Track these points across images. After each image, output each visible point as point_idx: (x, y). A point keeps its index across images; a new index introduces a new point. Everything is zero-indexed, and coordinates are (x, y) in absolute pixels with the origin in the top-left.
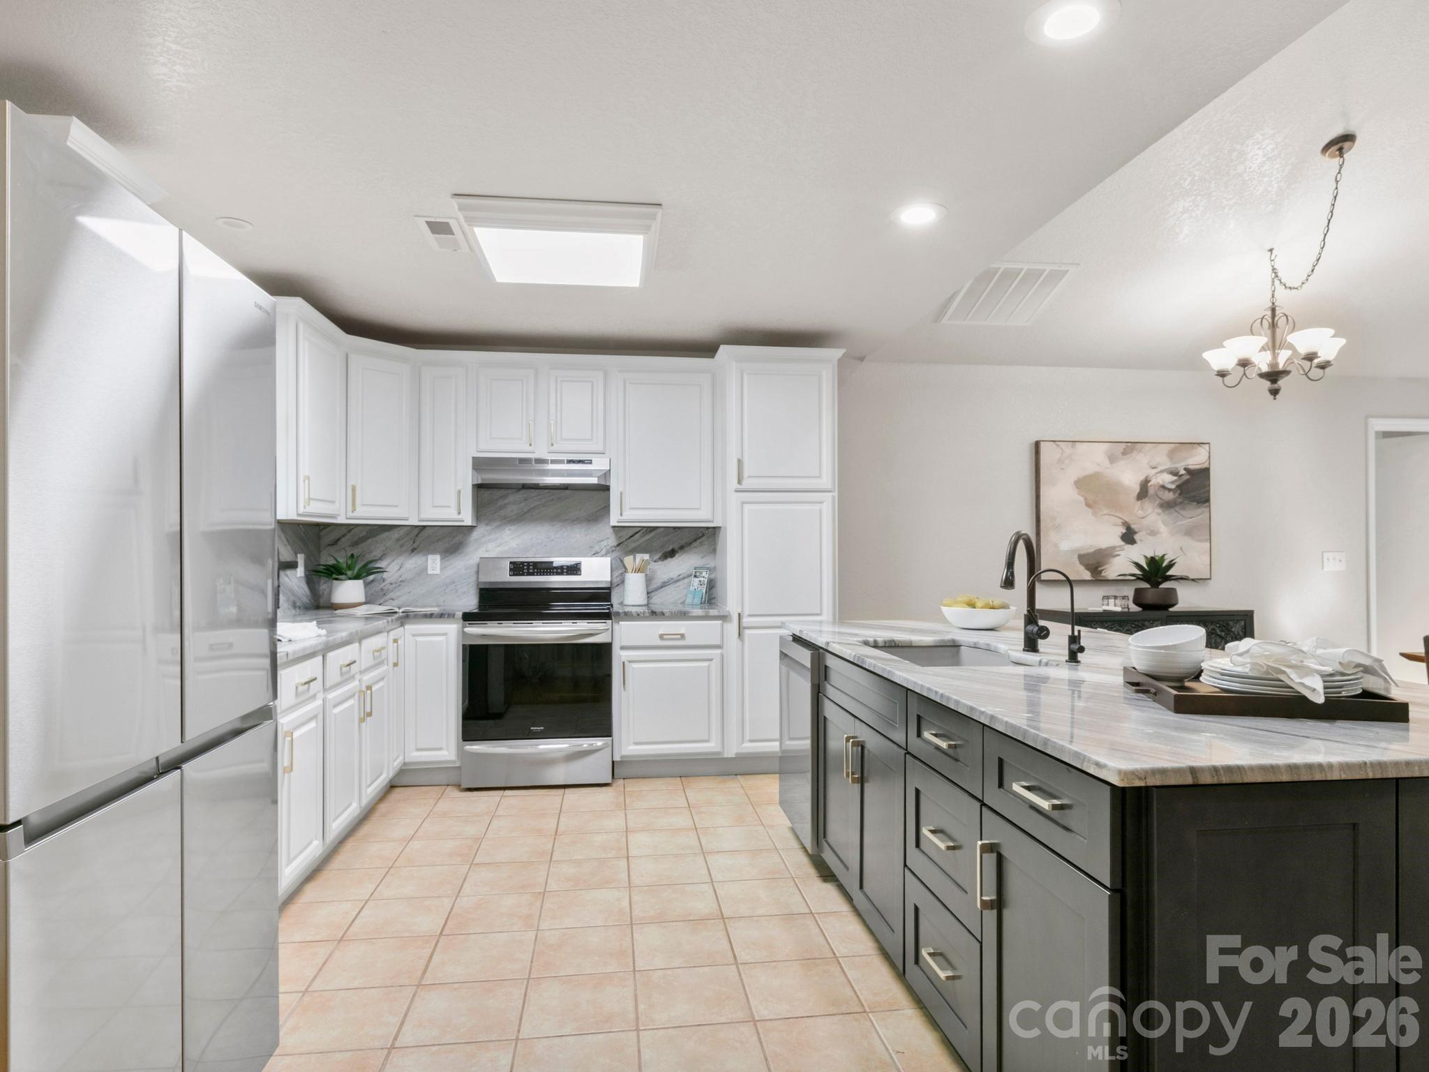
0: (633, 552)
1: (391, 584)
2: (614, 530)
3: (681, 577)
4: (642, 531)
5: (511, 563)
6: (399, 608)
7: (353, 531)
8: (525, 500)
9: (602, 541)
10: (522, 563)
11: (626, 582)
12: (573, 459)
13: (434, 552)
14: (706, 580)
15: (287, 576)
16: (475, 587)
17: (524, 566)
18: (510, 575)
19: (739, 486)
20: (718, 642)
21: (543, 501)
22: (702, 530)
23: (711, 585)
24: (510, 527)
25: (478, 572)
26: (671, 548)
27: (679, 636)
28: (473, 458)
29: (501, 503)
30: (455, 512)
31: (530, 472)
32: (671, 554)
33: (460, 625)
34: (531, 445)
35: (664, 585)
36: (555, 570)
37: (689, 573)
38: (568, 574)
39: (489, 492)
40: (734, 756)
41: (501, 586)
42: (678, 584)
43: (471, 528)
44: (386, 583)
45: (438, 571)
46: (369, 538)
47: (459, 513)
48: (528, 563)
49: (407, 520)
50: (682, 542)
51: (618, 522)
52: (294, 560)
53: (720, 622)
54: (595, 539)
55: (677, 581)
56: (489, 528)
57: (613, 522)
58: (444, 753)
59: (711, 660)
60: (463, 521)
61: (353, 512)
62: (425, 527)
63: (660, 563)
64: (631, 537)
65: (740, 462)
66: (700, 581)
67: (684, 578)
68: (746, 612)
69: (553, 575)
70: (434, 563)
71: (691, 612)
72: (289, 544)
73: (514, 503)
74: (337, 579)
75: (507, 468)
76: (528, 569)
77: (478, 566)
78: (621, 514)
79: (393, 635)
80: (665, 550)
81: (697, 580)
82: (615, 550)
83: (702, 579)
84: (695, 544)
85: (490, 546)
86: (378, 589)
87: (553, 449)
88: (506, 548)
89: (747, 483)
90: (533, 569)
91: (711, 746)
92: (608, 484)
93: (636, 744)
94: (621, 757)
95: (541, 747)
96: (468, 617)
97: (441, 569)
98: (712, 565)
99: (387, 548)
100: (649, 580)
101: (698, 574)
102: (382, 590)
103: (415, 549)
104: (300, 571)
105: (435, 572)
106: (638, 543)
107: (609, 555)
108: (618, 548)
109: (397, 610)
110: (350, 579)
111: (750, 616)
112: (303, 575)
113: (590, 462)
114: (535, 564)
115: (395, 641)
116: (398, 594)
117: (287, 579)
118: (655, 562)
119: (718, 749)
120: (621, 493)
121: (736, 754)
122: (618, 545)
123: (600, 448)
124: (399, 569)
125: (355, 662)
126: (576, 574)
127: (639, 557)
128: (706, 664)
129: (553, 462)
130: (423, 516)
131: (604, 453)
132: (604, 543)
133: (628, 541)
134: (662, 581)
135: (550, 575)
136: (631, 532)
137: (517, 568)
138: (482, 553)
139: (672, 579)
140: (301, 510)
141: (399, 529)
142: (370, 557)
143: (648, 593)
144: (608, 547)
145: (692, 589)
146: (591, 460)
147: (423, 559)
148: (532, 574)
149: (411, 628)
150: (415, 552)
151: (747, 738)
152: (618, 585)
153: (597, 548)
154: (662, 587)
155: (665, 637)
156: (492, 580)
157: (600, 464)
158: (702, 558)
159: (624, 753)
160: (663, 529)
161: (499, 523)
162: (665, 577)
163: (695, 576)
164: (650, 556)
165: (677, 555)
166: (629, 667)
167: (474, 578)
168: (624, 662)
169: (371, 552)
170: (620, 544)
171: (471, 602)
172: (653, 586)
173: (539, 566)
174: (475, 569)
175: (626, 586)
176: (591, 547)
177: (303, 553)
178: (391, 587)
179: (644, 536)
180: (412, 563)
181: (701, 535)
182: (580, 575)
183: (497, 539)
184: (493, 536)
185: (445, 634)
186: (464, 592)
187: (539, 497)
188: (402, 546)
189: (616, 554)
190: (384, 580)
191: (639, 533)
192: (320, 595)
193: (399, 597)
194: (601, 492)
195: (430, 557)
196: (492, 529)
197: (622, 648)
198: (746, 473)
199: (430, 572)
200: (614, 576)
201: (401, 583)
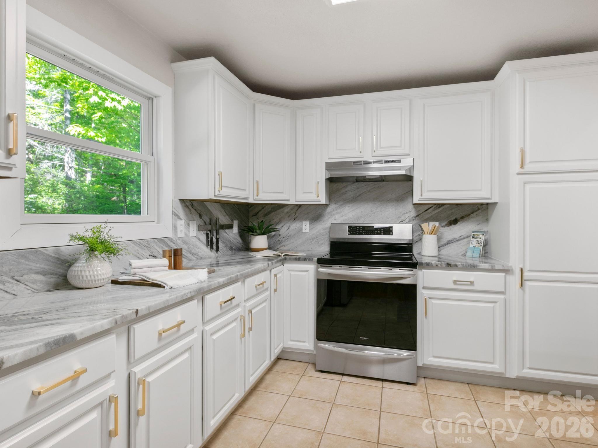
0: (427, 220)
1: (284, 237)
2: (414, 207)
3: (462, 237)
4: (434, 207)
5: (349, 227)
6: (282, 253)
7: (265, 208)
8: (358, 188)
9: (406, 213)
10: (356, 227)
11: (424, 240)
12: (388, 160)
13: (306, 220)
14: (483, 240)
15: (226, 233)
16: (328, 241)
17: (357, 228)
18: (348, 234)
19: (521, 170)
20: (502, 290)
21: (369, 189)
22: (478, 205)
23: (486, 244)
24: (349, 205)
25: (330, 232)
26: (454, 218)
27: (469, 283)
28: (326, 163)
29: (343, 191)
30: (316, 196)
31: (361, 169)
32: (455, 222)
33: (316, 266)
34: (361, 152)
35: (449, 242)
36: (376, 232)
37: (468, 234)
38: (384, 234)
39: (337, 184)
40: (515, 378)
41: (343, 241)
42: (459, 242)
43: (326, 206)
44: (281, 237)
45: (308, 231)
46: (272, 212)
47: (318, 196)
48: (360, 227)
49: (289, 201)
50: (463, 214)
51: (419, 200)
52: (230, 223)
53: (504, 274)
54: (402, 212)
55: (458, 240)
56: (336, 206)
57: (416, 201)
58: (306, 344)
59: (496, 302)
60: (320, 201)
61: (257, 196)
62: (301, 205)
63: (446, 228)
64: (426, 210)
65: (523, 152)
66: (478, 241)
67: (464, 238)
68: (527, 267)
69: (375, 234)
70: (306, 226)
71: (479, 266)
72: (227, 215)
73: (351, 189)
74: (253, 235)
75: (348, 168)
76: (359, 230)
77: (330, 228)
78: (421, 195)
79: (274, 271)
80: (450, 219)
81: (475, 240)
82: (415, 219)
83: (479, 240)
84: (472, 215)
85: (337, 216)
86: (277, 240)
87: (375, 154)
88: (346, 218)
89: (528, 167)
90: (363, 231)
91: (496, 367)
92: (412, 175)
93: (435, 357)
94: (423, 365)
95: (367, 352)
96: (321, 262)
97: (310, 230)
98: (485, 229)
99: (281, 217)
100: (439, 239)
101: (476, 236)
102: (279, 240)
103: (296, 218)
104: (235, 230)
105: (306, 231)
106: (430, 215)
107: (411, 222)
108: (417, 218)
109: (281, 254)
110: (259, 235)
111: (530, 271)
112: (237, 231)
113: (400, 161)
114: (364, 227)
115: (275, 275)
116: (287, 243)
117: (226, 234)
118: (443, 227)
119: (502, 370)
120: (422, 181)
121: (516, 376)
122: (418, 216)
123: (406, 151)
124: (288, 230)
125: (234, 298)
126: (390, 234)
127: (432, 224)
128: (492, 305)
129: (375, 162)
130: (298, 199)
131: (409, 155)
132: (408, 215)
133: (424, 213)
134: (448, 240)
135: (373, 234)
136: (426, 207)
137: (353, 230)
138: (332, 220)
139: (455, 239)
140: (217, 193)
141: (287, 206)
142: (272, 222)
143: (438, 248)
144: (410, 217)
145: (471, 246)
146: (400, 160)
147: (300, 223)
148: (362, 234)
149: (288, 266)
150: (296, 219)
151: (528, 365)
152: (417, 242)
153: (403, 218)
154: (448, 244)
155: (457, 282)
156: (338, 237)
157: (407, 162)
158: (478, 225)
159: (425, 362)
160: (448, 205)
161: (342, 203)
162: (450, 238)
163: (473, 237)
164: (439, 224)
165: (459, 223)
166: (430, 302)
167: (328, 235)
168: (426, 299)
169: (274, 219)
170: (419, 215)
171: (324, 250)
172: (442, 243)
173: (366, 229)
174: (328, 230)
175: (423, 243)
176: (399, 217)
177: (237, 219)
178: (284, 239)
179: (434, 210)
180: (295, 226)
181: (476, 209)
182: (392, 235)
183: (341, 212)
184: (339, 211)
185: (307, 271)
186: (322, 243)
187: (366, 187)
188: (289, 216)
189: (415, 222)
190: (280, 235)
191: (432, 208)
192: (249, 243)
193: (288, 245)
194: (406, 182)
195: (304, 223)
196: (338, 206)
197: (424, 288)
198: (528, 159)
199: (304, 231)
200: (414, 236)
201: (288, 237)
